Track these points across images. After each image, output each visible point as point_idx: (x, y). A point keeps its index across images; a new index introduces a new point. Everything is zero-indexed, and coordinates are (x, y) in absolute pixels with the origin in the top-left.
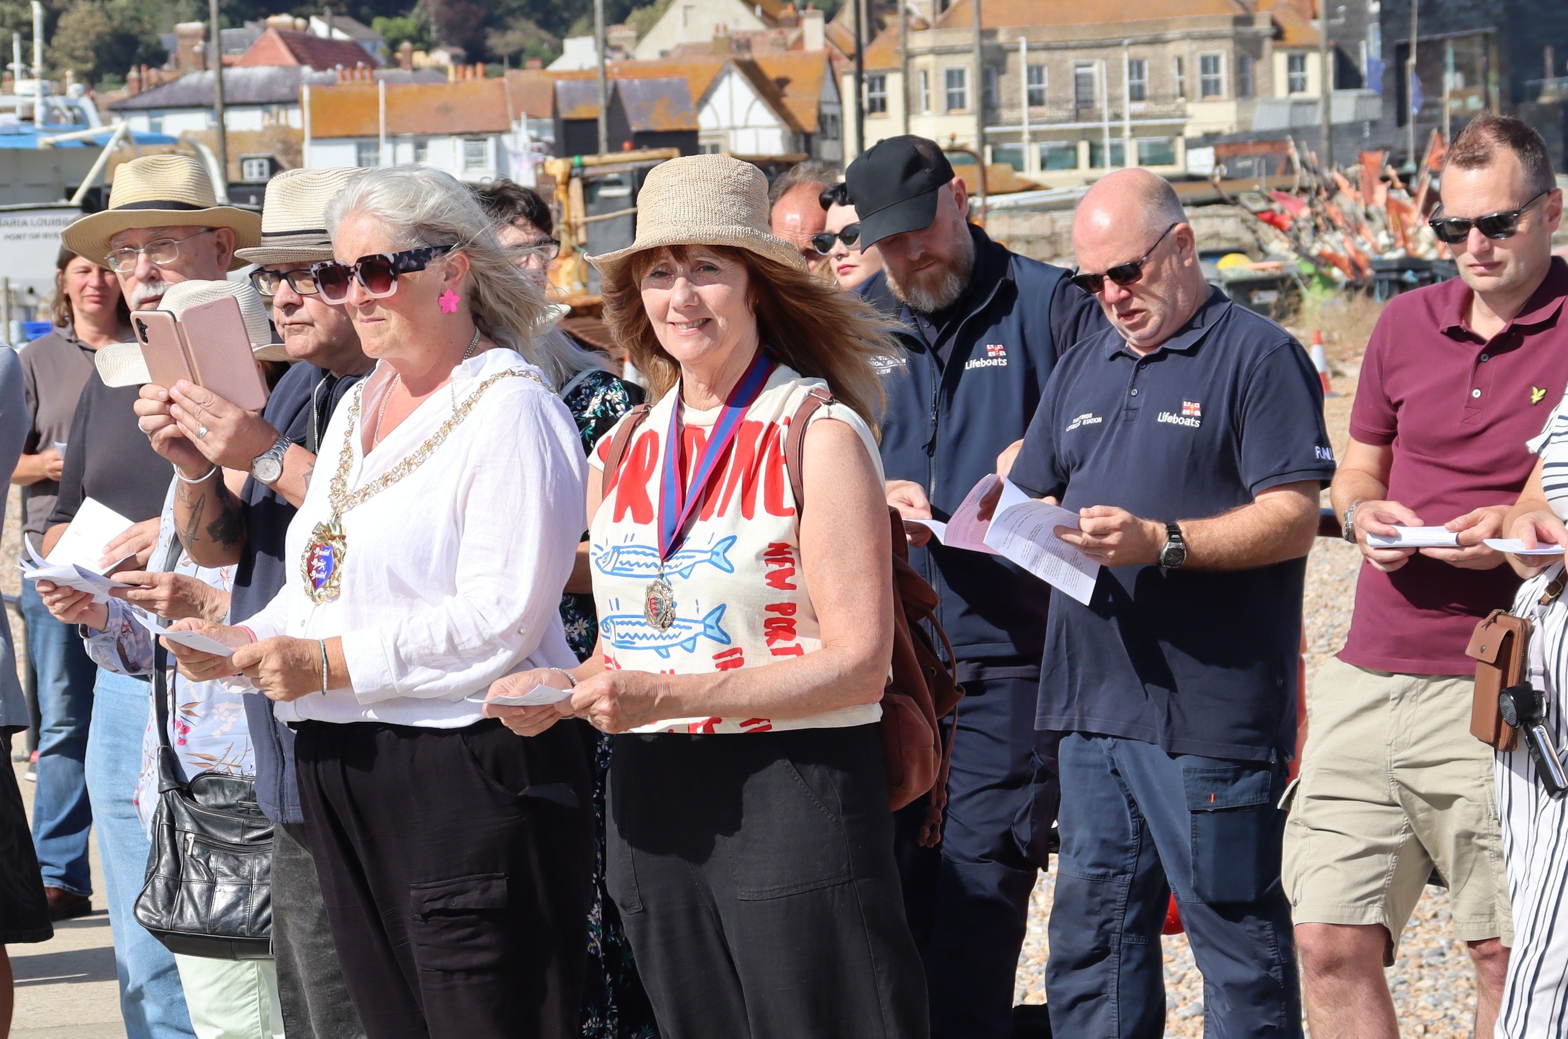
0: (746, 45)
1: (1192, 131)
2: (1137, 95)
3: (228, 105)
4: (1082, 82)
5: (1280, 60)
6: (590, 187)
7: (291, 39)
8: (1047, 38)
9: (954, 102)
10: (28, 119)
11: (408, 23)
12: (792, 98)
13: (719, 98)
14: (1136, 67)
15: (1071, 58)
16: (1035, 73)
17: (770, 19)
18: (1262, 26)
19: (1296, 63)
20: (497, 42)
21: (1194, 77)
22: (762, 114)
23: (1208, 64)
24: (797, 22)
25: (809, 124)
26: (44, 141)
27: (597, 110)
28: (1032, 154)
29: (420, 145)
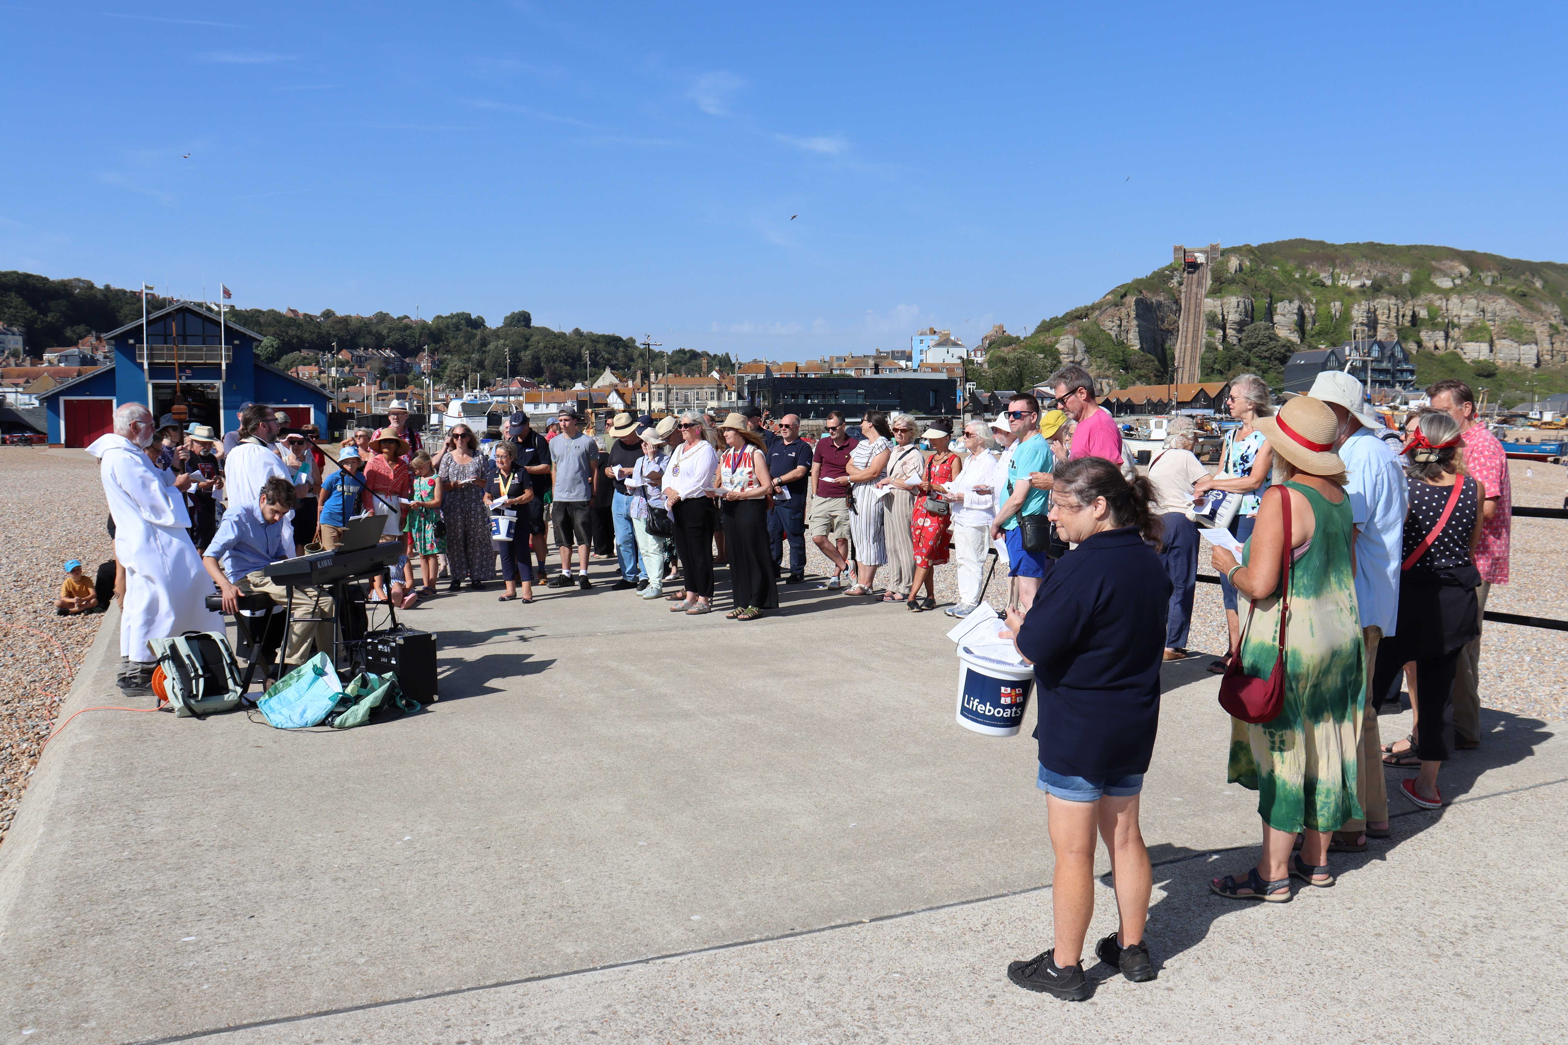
0: (616, 386)
1: (708, 407)
2: (698, 399)
3: (510, 395)
4: (686, 396)
5: (727, 393)
6: (597, 415)
7: (521, 382)
8: (679, 387)
9: (660, 399)
10: (476, 397)
11: (542, 379)
12: (626, 397)
13: (611, 397)
14: (698, 393)
15: (684, 391)
16: (677, 394)
17: (620, 380)
18: (723, 386)
19: (730, 394)
20: (560, 383)
21: (709, 396)
22: (619, 400)
23: (712, 393)
24: (627, 381)
25: (629, 402)
26: (479, 402)
27: (588, 399)
28: (676, 411)
29: (548, 405)
